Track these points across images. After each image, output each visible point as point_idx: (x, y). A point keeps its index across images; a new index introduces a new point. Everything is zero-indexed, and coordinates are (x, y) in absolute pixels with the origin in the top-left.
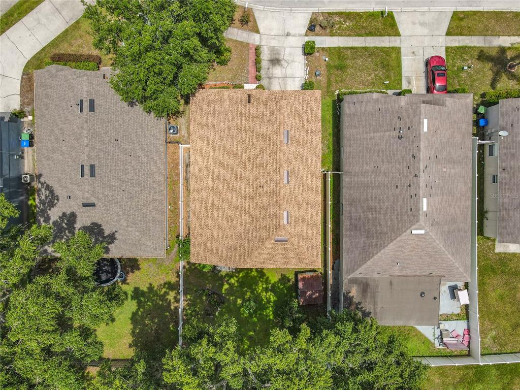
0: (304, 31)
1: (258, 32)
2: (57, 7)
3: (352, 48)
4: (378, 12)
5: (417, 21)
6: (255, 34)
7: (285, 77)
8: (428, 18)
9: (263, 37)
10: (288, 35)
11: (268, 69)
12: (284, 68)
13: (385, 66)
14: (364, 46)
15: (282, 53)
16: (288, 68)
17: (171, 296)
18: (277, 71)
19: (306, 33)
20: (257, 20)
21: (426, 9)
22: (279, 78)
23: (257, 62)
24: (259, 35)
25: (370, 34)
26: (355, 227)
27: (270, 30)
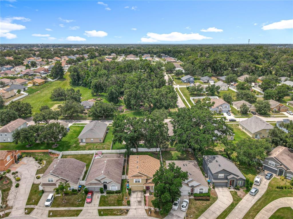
0: (130, 210)
1: (145, 210)
3: (115, 206)
4: (104, 216)
5: (91, 213)
6: (147, 209)
7: (137, 198)
8: (87, 214)
9: (144, 208)
10: (135, 209)
11: (142, 200)
12: (137, 200)
13: (104, 201)
14: (110, 207)
15: (137, 204)
16: (135, 200)
18: (139, 199)
20: (146, 213)
21: (87, 217)
23: (145, 201)
25: (108, 210)
26: (120, 164)
27: (141, 210)
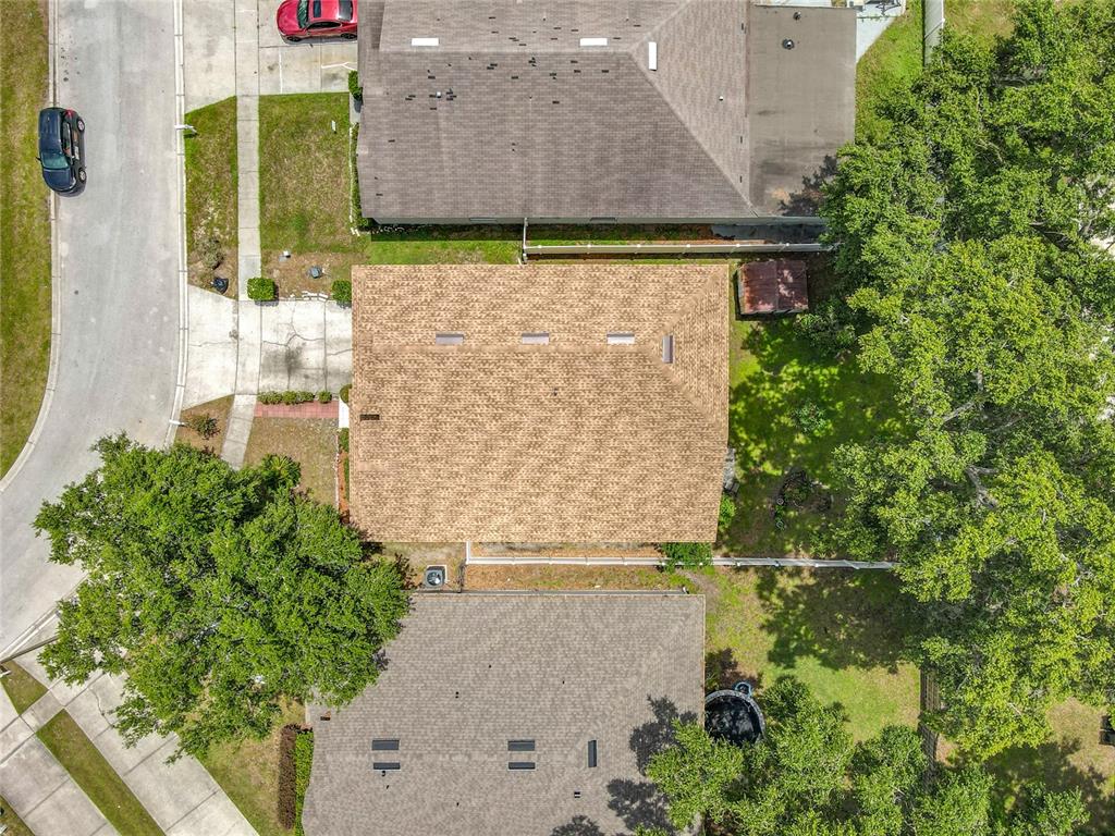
0: (227, 303)
1: (229, 400)
2: (181, 814)
3: (262, 200)
4: (186, 145)
5: (205, 61)
6: (235, 406)
7: (324, 342)
8: (198, 38)
9: (240, 389)
10: (235, 335)
11: (307, 377)
12: (304, 344)
13: (299, 128)
14: (257, 175)
15: (274, 348)
16: (305, 334)
17: (787, 584)
18: (312, 358)
19: (230, 297)
20: (205, 400)
21: (178, 43)
22: (326, 355)
23: (293, 400)
24: (237, 398)
25: (232, 161)
26: (642, 193)
27: (225, 373)
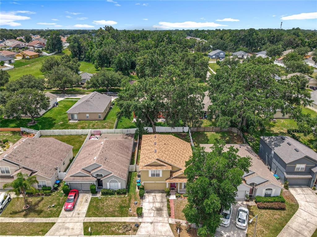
0: (142, 225)
1: (170, 224)
3: (114, 216)
4: (93, 235)
5: (70, 230)
6: (172, 223)
7: (154, 202)
8: (63, 232)
9: (167, 222)
10: (151, 223)
11: (163, 206)
12: (154, 207)
13: (97, 208)
14: (107, 218)
15: (155, 214)
16: (152, 207)
18: (158, 205)
19: (141, 224)
20: (171, 231)
22: (157, 202)
23: (169, 208)
24: (170, 222)
25: (101, 223)
27: (163, 226)
